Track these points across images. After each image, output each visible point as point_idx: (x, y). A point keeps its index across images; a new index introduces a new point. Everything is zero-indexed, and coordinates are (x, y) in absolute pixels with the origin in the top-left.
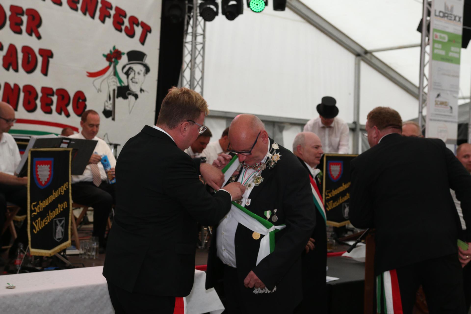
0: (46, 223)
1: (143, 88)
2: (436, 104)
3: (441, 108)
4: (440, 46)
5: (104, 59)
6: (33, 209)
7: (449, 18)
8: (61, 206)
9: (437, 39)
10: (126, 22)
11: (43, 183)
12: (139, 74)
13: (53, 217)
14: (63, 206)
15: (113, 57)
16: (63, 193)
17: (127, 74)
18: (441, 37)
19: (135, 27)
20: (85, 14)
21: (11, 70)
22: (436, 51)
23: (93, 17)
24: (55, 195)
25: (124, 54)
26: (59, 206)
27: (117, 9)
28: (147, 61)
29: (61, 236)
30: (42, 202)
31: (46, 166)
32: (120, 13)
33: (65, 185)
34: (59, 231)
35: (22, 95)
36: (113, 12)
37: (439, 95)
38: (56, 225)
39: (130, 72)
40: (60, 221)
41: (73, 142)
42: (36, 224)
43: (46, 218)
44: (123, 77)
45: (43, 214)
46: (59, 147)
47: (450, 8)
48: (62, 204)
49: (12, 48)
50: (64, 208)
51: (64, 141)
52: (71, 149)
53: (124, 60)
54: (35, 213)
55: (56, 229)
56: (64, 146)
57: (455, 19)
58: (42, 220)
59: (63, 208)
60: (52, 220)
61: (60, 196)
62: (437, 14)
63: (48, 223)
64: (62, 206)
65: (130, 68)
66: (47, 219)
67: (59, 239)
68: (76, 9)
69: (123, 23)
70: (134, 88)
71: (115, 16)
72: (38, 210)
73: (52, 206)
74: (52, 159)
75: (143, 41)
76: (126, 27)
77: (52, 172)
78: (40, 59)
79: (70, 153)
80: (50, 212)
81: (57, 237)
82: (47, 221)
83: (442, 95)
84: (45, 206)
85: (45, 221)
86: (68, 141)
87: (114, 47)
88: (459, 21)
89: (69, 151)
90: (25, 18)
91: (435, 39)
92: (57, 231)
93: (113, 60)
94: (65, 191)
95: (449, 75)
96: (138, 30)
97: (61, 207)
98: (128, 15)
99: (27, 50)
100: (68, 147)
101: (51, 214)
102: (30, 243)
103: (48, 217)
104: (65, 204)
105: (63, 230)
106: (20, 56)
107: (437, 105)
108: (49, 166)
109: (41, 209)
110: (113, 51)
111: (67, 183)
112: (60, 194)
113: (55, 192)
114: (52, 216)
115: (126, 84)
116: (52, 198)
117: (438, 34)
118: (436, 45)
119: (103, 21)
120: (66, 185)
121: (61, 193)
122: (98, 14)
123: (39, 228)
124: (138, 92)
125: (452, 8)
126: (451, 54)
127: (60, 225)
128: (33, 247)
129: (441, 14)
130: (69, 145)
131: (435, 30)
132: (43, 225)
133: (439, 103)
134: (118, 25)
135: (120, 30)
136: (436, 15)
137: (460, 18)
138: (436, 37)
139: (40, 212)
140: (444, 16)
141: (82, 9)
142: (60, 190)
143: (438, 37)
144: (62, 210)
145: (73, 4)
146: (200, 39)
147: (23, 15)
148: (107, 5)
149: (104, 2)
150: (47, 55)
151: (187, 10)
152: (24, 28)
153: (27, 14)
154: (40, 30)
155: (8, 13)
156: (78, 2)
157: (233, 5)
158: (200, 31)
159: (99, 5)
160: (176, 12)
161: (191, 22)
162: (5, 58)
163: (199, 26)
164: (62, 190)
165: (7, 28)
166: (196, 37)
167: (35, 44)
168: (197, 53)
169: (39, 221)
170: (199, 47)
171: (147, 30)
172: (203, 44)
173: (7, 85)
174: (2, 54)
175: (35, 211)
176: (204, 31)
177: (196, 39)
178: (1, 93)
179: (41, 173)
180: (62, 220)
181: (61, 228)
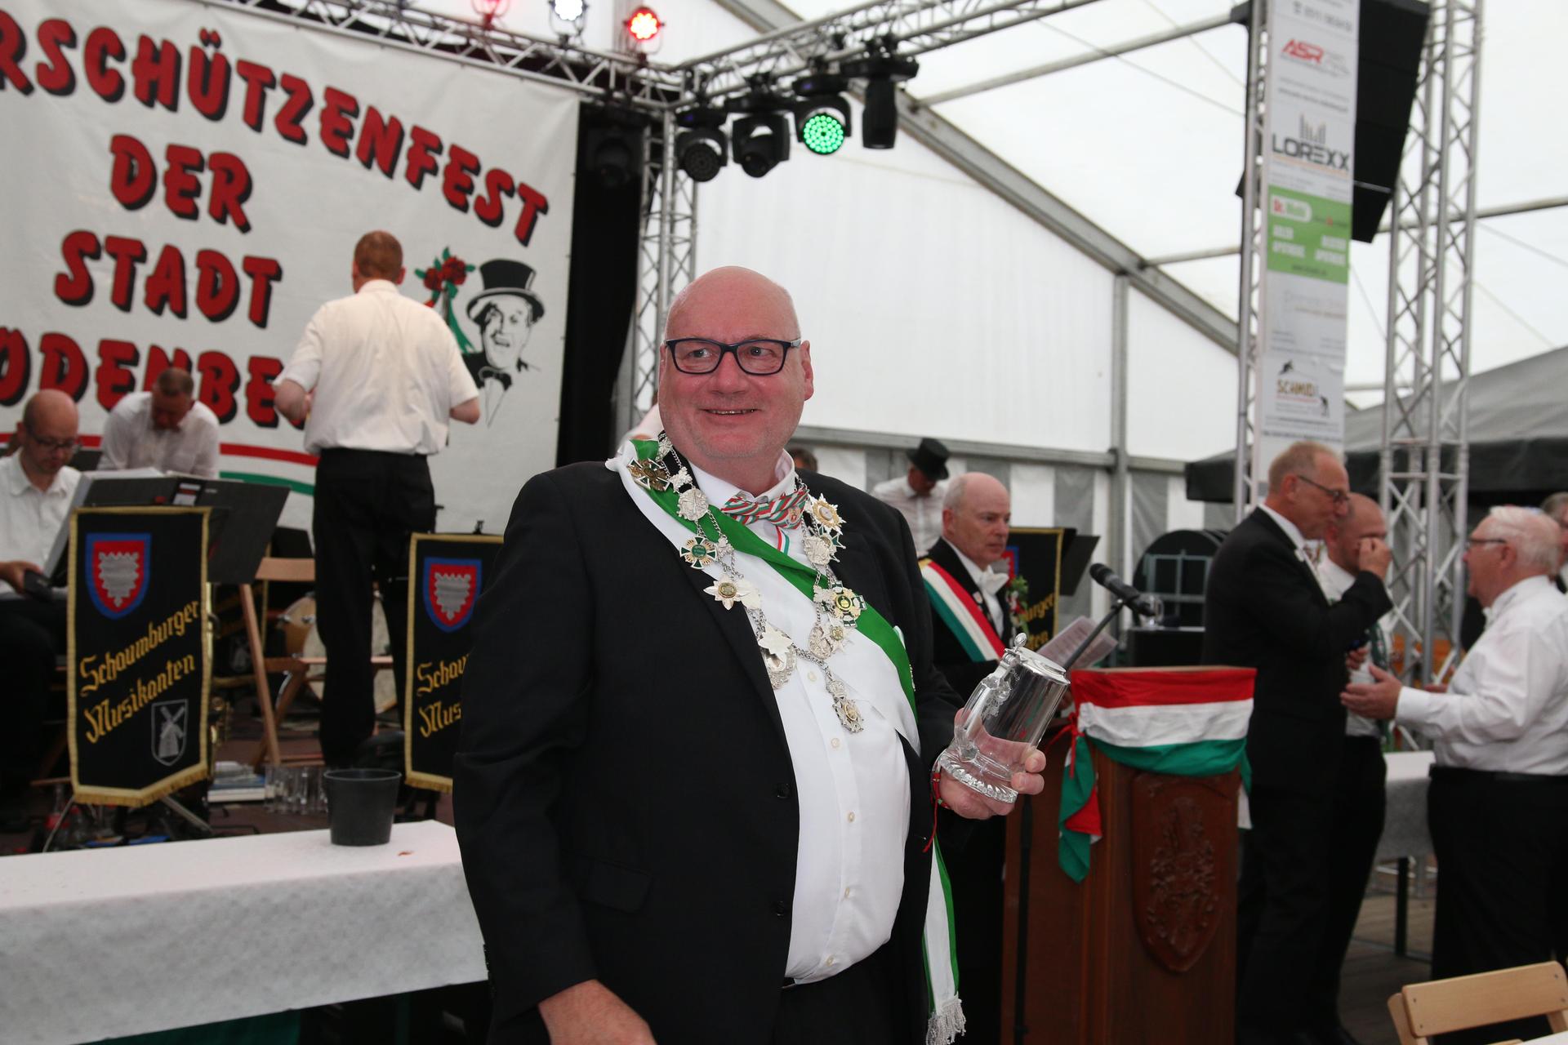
0: (128, 715)
1: (525, 359)
2: (1282, 390)
3: (1295, 401)
4: (1289, 233)
5: (420, 282)
6: (84, 675)
7: (1313, 157)
8: (175, 667)
9: (1278, 214)
10: (480, 186)
11: (118, 602)
12: (513, 320)
13: (150, 697)
14: (181, 666)
15: (444, 278)
16: (183, 630)
17: (481, 321)
18: (1290, 209)
19: (504, 199)
20: (367, 164)
21: (167, 311)
22: (1277, 247)
23: (389, 172)
24: (156, 636)
25: (472, 268)
26: (169, 666)
27: (456, 151)
28: (536, 287)
29: (175, 751)
30: (113, 657)
31: (127, 555)
32: (464, 163)
33: (188, 610)
34: (168, 737)
36: (443, 160)
37: (1287, 367)
38: (161, 720)
39: (488, 316)
40: (173, 710)
41: (213, 491)
42: (95, 716)
43: (126, 701)
44: (471, 330)
45: (117, 690)
46: (170, 502)
47: (1315, 132)
48: (179, 663)
49: (172, 257)
50: (186, 671)
51: (184, 486)
52: (206, 510)
53: (473, 284)
54: (93, 688)
55: (159, 731)
56: (185, 501)
57: (1331, 162)
58: (113, 706)
59: (181, 672)
60: (147, 707)
61: (173, 639)
62: (1280, 145)
63: (134, 713)
64: (178, 667)
65: (489, 307)
66: (131, 703)
67: (168, 759)
68: (345, 154)
69: (470, 188)
70: (501, 359)
71: (448, 169)
72: (100, 679)
73: (149, 667)
74: (145, 538)
75: (524, 234)
76: (480, 199)
77: (147, 573)
78: (246, 284)
79: (205, 521)
80: (139, 683)
81: (163, 753)
82: (129, 707)
83: (1296, 365)
84: (124, 667)
85: (124, 709)
86: (197, 487)
87: (446, 252)
88: (1343, 165)
89: (200, 516)
90: (206, 178)
91: (1273, 212)
92: (163, 736)
93: (444, 284)
94: (187, 624)
95: (1316, 313)
96: (513, 207)
97: (176, 671)
98: (486, 168)
99: (211, 261)
100: (197, 503)
101: (144, 688)
102: (74, 770)
103: (133, 696)
104: (189, 661)
105: (182, 734)
106: (193, 275)
107: (1283, 394)
108: (136, 556)
109: (112, 675)
110: (442, 261)
111: (195, 604)
112: (171, 633)
113: (155, 628)
114: (147, 694)
115: (479, 349)
116: (144, 646)
117: (1283, 201)
118: (1278, 231)
119: (417, 183)
120: (191, 608)
121: (174, 630)
122: (402, 164)
123: (104, 728)
124: (511, 370)
125: (1322, 131)
126: (1320, 255)
127: (172, 719)
128: (83, 781)
129: (1292, 148)
130: (201, 498)
131: (1273, 189)
132: (117, 720)
133: (1288, 388)
134: (457, 195)
135: (464, 208)
136: (1275, 150)
137: (1344, 159)
138: (1278, 207)
139: (108, 682)
140: (1299, 153)
141: (359, 153)
142: (173, 622)
143: (1284, 208)
144: (177, 677)
145: (336, 139)
146: (683, 229)
147: (201, 169)
148: (427, 142)
149: (418, 132)
150: (266, 272)
151: (647, 155)
152: (203, 202)
153: (211, 168)
154: (248, 208)
155: (162, 165)
156: (350, 133)
157: (762, 137)
158: (683, 208)
159: (408, 143)
160: (616, 158)
161: (659, 185)
162: (151, 282)
163: (680, 196)
164: (178, 623)
165: (158, 205)
166: (673, 223)
167: (233, 245)
168: (676, 266)
169: (103, 708)
170: (681, 250)
171: (536, 205)
172: (692, 241)
173: (156, 352)
174: (144, 271)
175: (91, 680)
176: (693, 206)
177: (672, 230)
178: (139, 372)
179: (111, 575)
180: (178, 706)
181: (176, 729)
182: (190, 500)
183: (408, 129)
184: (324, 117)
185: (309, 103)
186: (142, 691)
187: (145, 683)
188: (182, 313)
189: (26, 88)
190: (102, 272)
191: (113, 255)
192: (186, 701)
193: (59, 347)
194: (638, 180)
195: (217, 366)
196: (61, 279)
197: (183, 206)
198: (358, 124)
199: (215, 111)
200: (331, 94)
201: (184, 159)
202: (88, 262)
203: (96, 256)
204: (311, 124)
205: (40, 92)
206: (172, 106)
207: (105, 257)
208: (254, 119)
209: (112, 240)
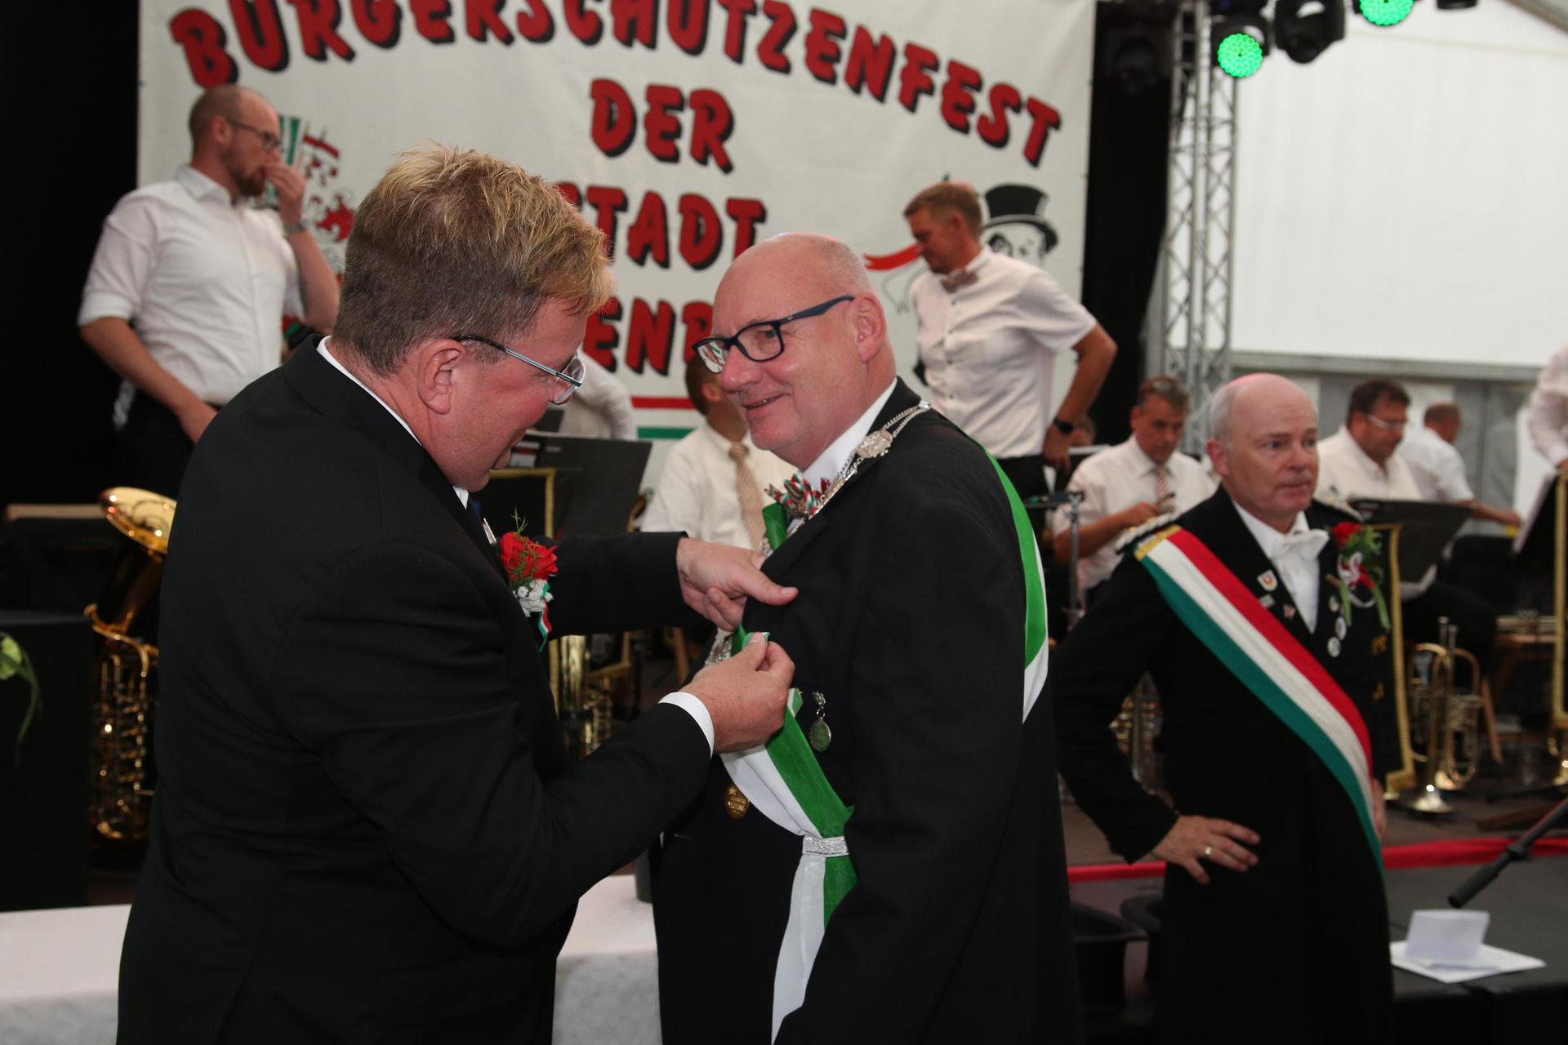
10: (983, 104)
12: (1023, 251)
19: (1010, 116)
20: (856, 90)
21: (650, 261)
23: (880, 96)
27: (955, 68)
28: (1049, 212)
32: (964, 79)
35: (680, 331)
36: (940, 78)
39: (995, 248)
49: (653, 204)
52: (549, 472)
56: (521, 462)
65: (995, 240)
68: (831, 79)
69: (971, 107)
71: (947, 88)
75: (1034, 154)
76: (983, 120)
78: (730, 228)
87: (946, 178)
90: (687, 118)
96: (1020, 125)
98: (989, 83)
99: (694, 206)
100: (538, 464)
106: (675, 222)
119: (910, 104)
122: (895, 86)
130: (541, 458)
134: (956, 114)
135: (964, 129)
141: (848, 78)
145: (822, 65)
146: (1222, 136)
147: (681, 108)
148: (922, 59)
149: (912, 50)
150: (750, 214)
151: (1178, 53)
152: (684, 144)
153: (692, 107)
154: (731, 147)
155: (642, 107)
156: (837, 57)
157: (1313, 17)
158: (1221, 111)
159: (901, 62)
160: (1138, 60)
161: (1191, 88)
162: (633, 231)
163: (1217, 97)
165: (639, 148)
166: (1210, 130)
167: (715, 187)
168: (1214, 180)
170: (1219, 162)
171: (1046, 119)
172: (1232, 149)
173: (639, 305)
174: (626, 220)
176: (1233, 108)
177: (1209, 137)
178: (623, 327)
182: (529, 460)
183: (900, 47)
184: (810, 41)
185: (792, 28)
188: (664, 263)
189: (507, 39)
191: (595, 205)
194: (1166, 83)
195: (701, 316)
197: (664, 150)
198: (846, 46)
199: (694, 45)
200: (817, 16)
201: (664, 98)
204: (796, 50)
205: (520, 42)
206: (651, 44)
207: (587, 206)
208: (735, 51)
209: (593, 190)
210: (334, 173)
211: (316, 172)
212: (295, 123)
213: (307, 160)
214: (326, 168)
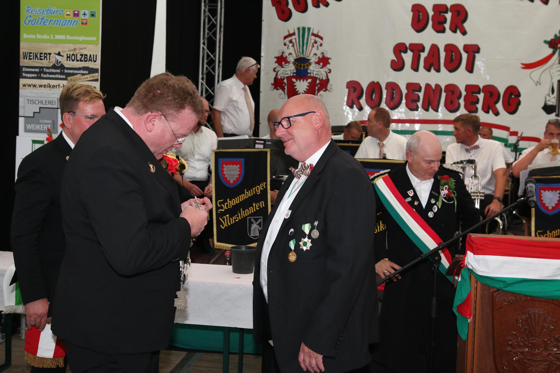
0: (237, 220)
5: (547, 46)
6: (218, 206)
8: (257, 205)
11: (232, 182)
14: (259, 205)
16: (260, 193)
21: (432, 70)
24: (248, 194)
26: (254, 205)
30: (230, 200)
33: (262, 185)
35: (444, 95)
38: (251, 223)
40: (256, 220)
41: (270, 143)
42: (224, 220)
43: (236, 216)
45: (232, 212)
46: (254, 147)
49: (434, 48)
50: (261, 207)
51: (257, 141)
52: (268, 150)
54: (222, 210)
55: (250, 227)
58: (231, 217)
59: (259, 207)
60: (245, 218)
61: (255, 195)
63: (240, 220)
64: (258, 205)
66: (238, 216)
72: (225, 207)
73: (246, 204)
74: (242, 160)
77: (243, 172)
78: (465, 56)
79: (268, 154)
80: (241, 210)
81: (252, 234)
84: (235, 204)
85: (235, 218)
86: (263, 142)
89: (266, 152)
90: (449, 16)
92: (252, 228)
94: (261, 190)
99: (451, 49)
100: (264, 148)
103: (239, 214)
104: (262, 203)
105: (260, 229)
106: (443, 55)
108: (238, 166)
109: (230, 206)
111: (264, 183)
112: (254, 193)
113: (247, 191)
114: (245, 214)
116: (242, 197)
123: (227, 224)
127: (256, 223)
128: (219, 241)
132: (233, 222)
139: (229, 209)
142: (255, 189)
144: (257, 209)
147: (447, 12)
150: (473, 50)
152: (447, 26)
153: (450, 12)
154: (466, 25)
155: (431, 13)
162: (426, 59)
164: (258, 189)
165: (430, 28)
167: (459, 41)
169: (227, 217)
173: (428, 86)
174: (424, 55)
175: (222, 208)
178: (421, 95)
179: (228, 173)
180: (258, 219)
181: (258, 227)
182: (261, 146)
186: (243, 213)
187: (244, 210)
188: (438, 70)
190: (408, 57)
191: (412, 51)
192: (262, 217)
193: (393, 87)
195: (452, 89)
196: (393, 61)
197: (439, 29)
201: (440, 9)
202: (403, 54)
203: (405, 52)
207: (409, 51)
209: (411, 45)
210: (321, 45)
211: (315, 45)
212: (309, 29)
213: (313, 41)
214: (319, 44)
